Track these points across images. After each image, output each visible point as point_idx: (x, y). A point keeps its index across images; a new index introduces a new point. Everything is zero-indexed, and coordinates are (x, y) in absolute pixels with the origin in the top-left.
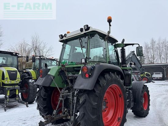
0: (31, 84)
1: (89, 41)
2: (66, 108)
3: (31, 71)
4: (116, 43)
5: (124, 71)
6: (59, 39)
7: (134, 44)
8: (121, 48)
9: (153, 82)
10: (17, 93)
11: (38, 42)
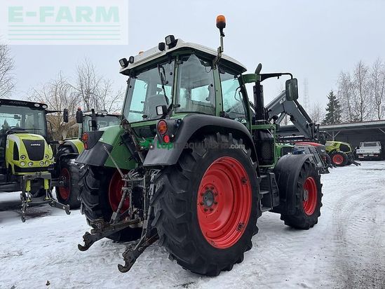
0: (74, 169)
1: (176, 69)
2: (135, 207)
3: (76, 142)
4: (243, 74)
5: (261, 132)
6: (120, 68)
7: (280, 74)
8: (254, 84)
9: (357, 164)
10: (47, 187)
11: (92, 78)
